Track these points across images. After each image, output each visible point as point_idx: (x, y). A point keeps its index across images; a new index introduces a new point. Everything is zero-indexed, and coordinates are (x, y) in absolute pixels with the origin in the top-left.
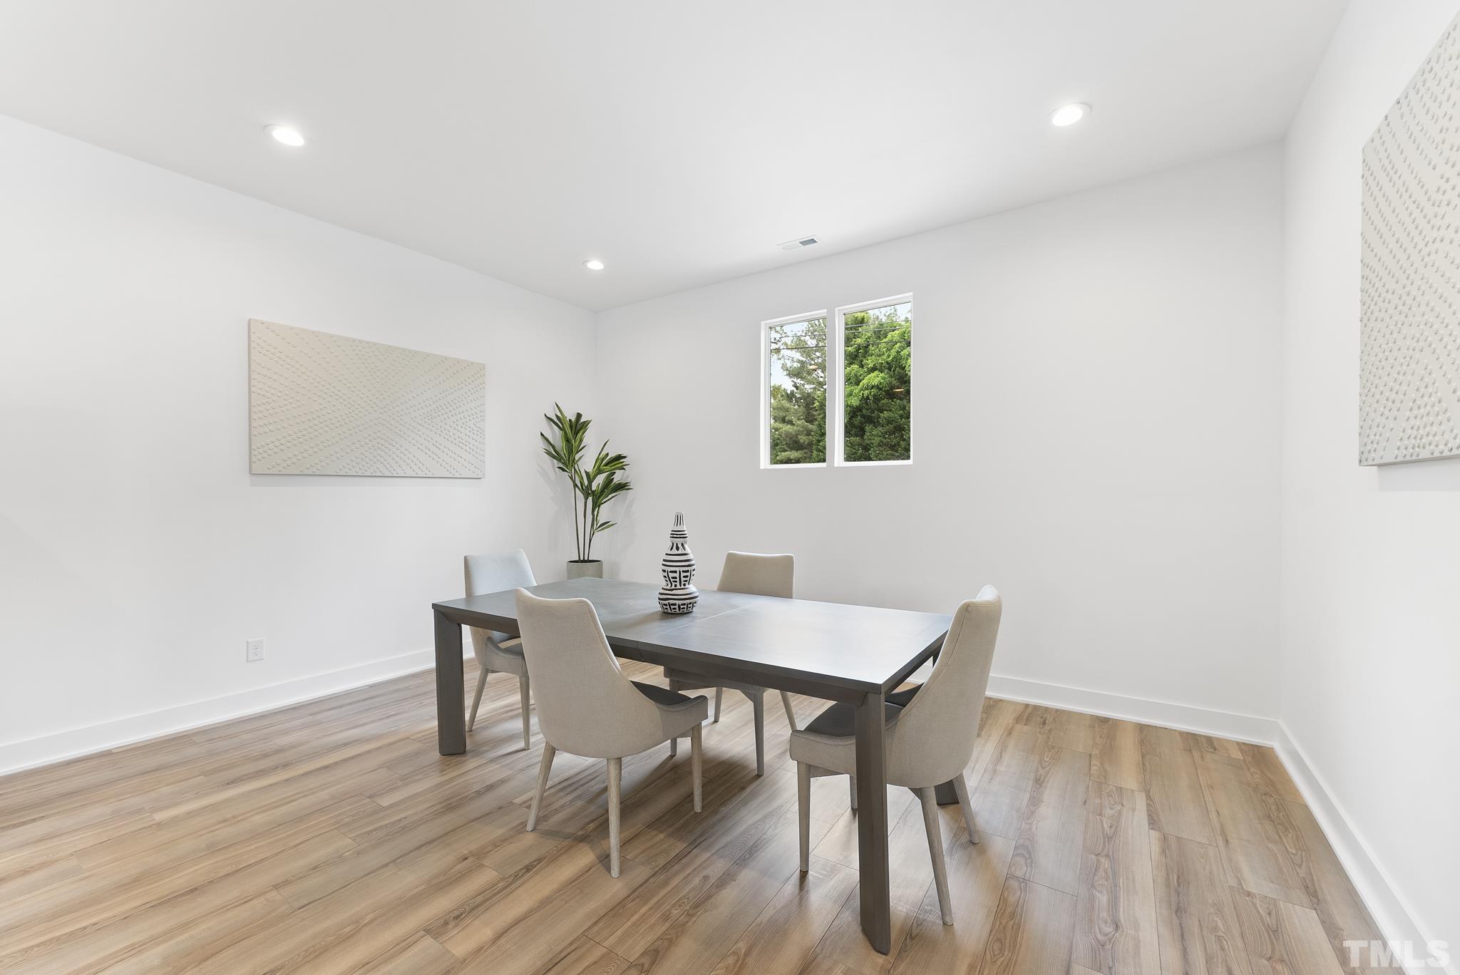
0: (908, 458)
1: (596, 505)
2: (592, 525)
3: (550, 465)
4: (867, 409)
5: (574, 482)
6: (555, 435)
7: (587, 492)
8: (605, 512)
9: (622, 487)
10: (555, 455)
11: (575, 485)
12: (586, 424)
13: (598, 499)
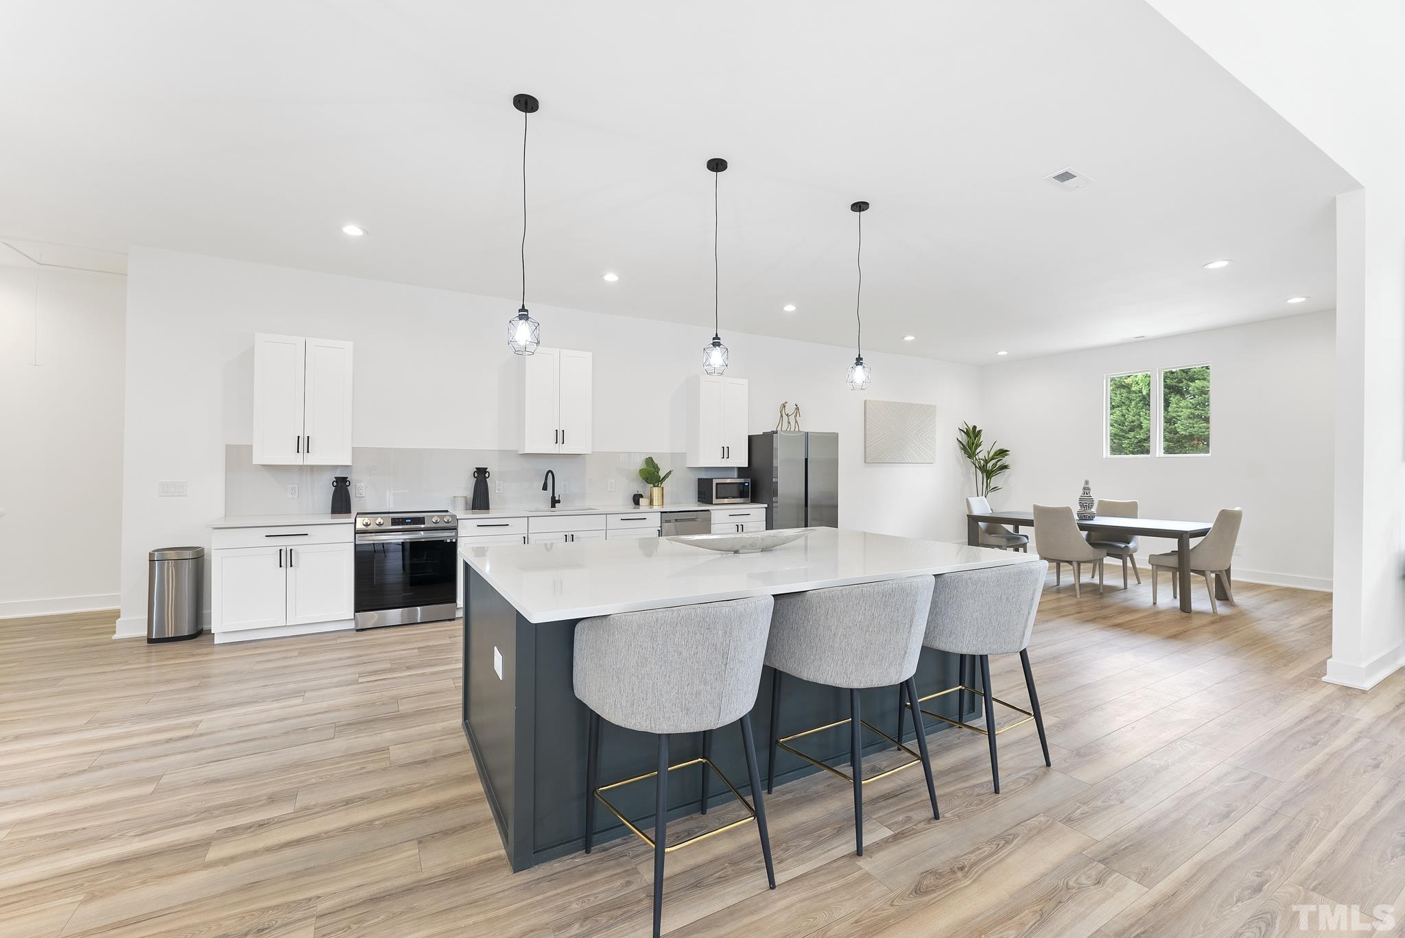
0: (1208, 452)
1: (989, 477)
2: (987, 488)
3: (960, 453)
4: (1172, 379)
5: (975, 465)
6: (964, 438)
7: (983, 469)
8: (994, 481)
9: (1005, 467)
10: (964, 448)
11: (976, 467)
12: (980, 431)
13: (989, 474)
